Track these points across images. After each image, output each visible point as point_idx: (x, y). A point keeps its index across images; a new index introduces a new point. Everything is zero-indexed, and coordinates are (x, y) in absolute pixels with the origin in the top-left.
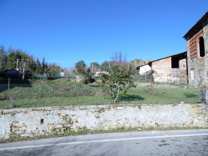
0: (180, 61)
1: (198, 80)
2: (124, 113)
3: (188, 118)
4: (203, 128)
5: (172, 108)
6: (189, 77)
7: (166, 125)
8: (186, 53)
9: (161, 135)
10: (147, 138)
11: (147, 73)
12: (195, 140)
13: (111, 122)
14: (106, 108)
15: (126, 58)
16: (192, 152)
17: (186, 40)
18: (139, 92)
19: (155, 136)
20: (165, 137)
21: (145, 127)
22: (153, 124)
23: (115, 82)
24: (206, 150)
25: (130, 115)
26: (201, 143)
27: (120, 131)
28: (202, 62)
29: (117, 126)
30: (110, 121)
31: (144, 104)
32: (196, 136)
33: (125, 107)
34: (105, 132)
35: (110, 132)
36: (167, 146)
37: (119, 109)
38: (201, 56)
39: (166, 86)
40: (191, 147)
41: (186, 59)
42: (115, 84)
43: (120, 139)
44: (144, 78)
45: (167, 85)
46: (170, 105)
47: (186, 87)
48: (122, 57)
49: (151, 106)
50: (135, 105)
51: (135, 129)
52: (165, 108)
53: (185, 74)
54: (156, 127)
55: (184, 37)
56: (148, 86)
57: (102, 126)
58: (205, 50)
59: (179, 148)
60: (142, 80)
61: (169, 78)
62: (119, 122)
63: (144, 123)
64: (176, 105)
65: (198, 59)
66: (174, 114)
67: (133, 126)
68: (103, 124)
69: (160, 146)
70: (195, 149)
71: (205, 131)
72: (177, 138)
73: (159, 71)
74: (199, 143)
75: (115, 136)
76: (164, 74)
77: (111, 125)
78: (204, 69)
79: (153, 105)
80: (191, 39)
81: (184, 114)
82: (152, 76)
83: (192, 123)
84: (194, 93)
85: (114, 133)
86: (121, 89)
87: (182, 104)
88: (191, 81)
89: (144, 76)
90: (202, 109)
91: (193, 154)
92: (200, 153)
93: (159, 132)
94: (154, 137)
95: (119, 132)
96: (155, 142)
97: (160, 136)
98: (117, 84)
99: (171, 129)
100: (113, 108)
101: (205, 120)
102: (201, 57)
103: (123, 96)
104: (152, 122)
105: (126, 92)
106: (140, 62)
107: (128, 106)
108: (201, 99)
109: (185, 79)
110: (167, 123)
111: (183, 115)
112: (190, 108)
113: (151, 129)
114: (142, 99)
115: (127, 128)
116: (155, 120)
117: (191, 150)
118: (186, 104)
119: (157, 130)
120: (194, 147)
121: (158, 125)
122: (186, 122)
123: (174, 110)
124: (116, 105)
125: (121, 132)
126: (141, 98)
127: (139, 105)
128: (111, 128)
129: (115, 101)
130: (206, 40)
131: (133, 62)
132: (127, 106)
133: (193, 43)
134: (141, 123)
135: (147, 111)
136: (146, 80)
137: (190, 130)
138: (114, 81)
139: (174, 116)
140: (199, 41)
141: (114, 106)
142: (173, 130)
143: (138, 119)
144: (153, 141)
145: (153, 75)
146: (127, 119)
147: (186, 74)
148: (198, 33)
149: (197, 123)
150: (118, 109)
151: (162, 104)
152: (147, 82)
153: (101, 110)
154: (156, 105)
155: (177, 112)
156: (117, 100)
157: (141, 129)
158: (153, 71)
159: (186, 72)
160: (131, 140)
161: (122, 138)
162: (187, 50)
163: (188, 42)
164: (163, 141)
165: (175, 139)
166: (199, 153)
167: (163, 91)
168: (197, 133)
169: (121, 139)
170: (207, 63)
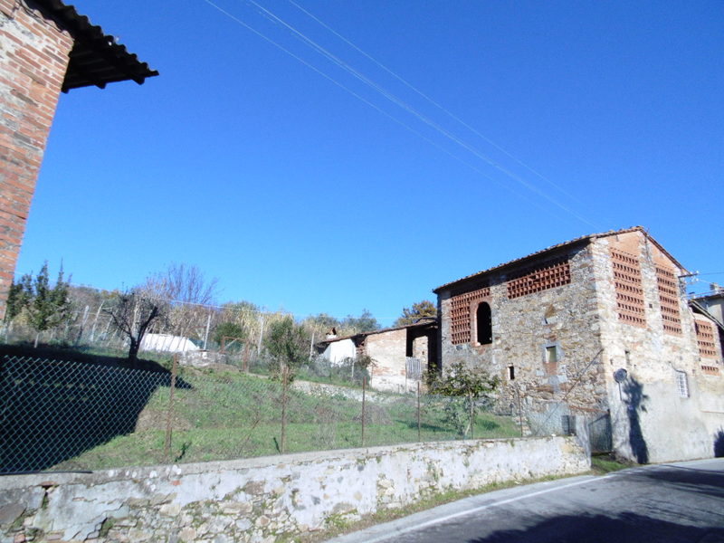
2: (495, 455)
5: (546, 444)
7: (540, 474)
14: (475, 446)
21: (518, 480)
22: (527, 474)
25: (502, 459)
27: (491, 489)
28: (483, 355)
29: (488, 480)
30: (480, 471)
34: (474, 493)
35: (480, 493)
37: (489, 448)
38: (480, 342)
41: (427, 338)
51: (507, 485)
54: (529, 479)
57: (472, 481)
58: (493, 332)
62: (490, 472)
63: (517, 473)
65: (474, 347)
67: (504, 480)
68: (472, 478)
73: (380, 361)
76: (390, 370)
77: (482, 479)
78: (490, 369)
79: (527, 441)
80: (456, 299)
81: (558, 453)
82: (366, 373)
83: (564, 469)
87: (555, 438)
90: (573, 446)
99: (544, 480)
100: (483, 445)
101: (576, 463)
102: (480, 344)
104: (526, 469)
110: (541, 471)
111: (557, 456)
112: (563, 444)
116: (529, 467)
121: (531, 475)
122: (559, 467)
123: (548, 447)
130: (498, 313)
133: (461, 309)
134: (513, 472)
135: (521, 451)
139: (549, 457)
140: (477, 309)
143: (510, 465)
145: (367, 368)
146: (499, 466)
148: (478, 293)
149: (569, 468)
153: (469, 450)
158: (366, 358)
163: (444, 302)
170: (497, 360)
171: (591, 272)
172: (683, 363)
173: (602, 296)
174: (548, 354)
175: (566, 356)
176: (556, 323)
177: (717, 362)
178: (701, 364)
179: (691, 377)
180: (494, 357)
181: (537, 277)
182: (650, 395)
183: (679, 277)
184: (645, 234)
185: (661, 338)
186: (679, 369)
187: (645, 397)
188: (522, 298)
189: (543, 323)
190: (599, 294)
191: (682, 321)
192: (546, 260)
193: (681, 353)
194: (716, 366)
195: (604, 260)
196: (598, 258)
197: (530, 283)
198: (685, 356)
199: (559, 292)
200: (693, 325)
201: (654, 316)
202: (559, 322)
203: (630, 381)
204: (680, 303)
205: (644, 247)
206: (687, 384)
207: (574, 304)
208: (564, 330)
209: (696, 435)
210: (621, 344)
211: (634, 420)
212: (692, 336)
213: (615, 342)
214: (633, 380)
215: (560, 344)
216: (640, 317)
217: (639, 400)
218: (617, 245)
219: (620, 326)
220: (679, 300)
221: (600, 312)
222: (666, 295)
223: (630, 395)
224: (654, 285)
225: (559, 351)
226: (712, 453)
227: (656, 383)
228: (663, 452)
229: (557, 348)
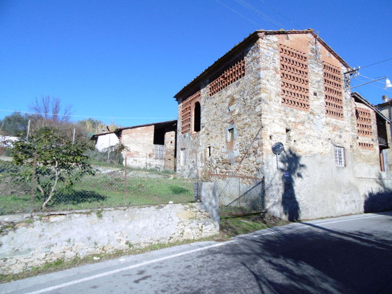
0: (167, 133)
1: (189, 166)
2: (65, 229)
3: (177, 227)
4: (196, 241)
5: (155, 212)
6: (178, 162)
7: (144, 243)
8: (176, 122)
9: (136, 262)
10: (112, 272)
11: (112, 149)
12: (187, 261)
13: (31, 253)
14: (22, 222)
15: (67, 113)
16: (184, 282)
17: (177, 102)
18: (95, 185)
19: (127, 266)
20: (144, 265)
21: (107, 252)
22: (123, 245)
23: (48, 164)
24: (202, 273)
25: (78, 233)
26: (196, 264)
27: (52, 269)
28: (196, 140)
29: (46, 259)
30: (29, 250)
31: (109, 209)
32: (188, 254)
33: (69, 215)
34: (13, 278)
35: (27, 277)
36: (148, 280)
37: (56, 222)
38: (195, 130)
39: (142, 175)
40: (183, 273)
41: (174, 132)
42: (49, 167)
43: (54, 285)
44: (105, 157)
45: (144, 173)
46: (152, 208)
47: (172, 177)
48: (60, 111)
49: (122, 211)
50: (91, 211)
51: (87, 260)
52: (145, 213)
53: (172, 155)
54: (127, 250)
55: (174, 97)
56: (112, 173)
57: (7, 265)
58: (201, 122)
59: (166, 279)
60: (101, 161)
61: (149, 160)
62: (52, 249)
63: (105, 245)
64: (162, 207)
65: (191, 135)
66: (158, 222)
67: (82, 255)
68: (8, 261)
69: (137, 282)
70: (188, 276)
71: (198, 244)
72: (161, 263)
73: (132, 147)
74: (193, 265)
75: (41, 282)
76: (140, 153)
77: (31, 260)
78: (199, 150)
79: (125, 210)
80: (185, 102)
81: (173, 220)
82: (121, 155)
83: (181, 235)
84: (184, 187)
85: (38, 276)
86: (61, 179)
87: (171, 205)
88: (180, 168)
89: (106, 154)
90: (196, 212)
91: (186, 284)
92: (195, 279)
93: (132, 258)
94: (124, 269)
95: (50, 272)
96: (128, 276)
97: (135, 264)
98: (53, 168)
99: (152, 250)
100: (40, 219)
101: (198, 228)
102: (195, 132)
103: (66, 192)
104: (120, 240)
105: (72, 184)
106: (97, 126)
107: (76, 213)
108: (196, 196)
109: (172, 164)
110: (147, 239)
111: (171, 223)
112: (180, 211)
113: (119, 254)
114: (103, 198)
115: (69, 260)
116: (127, 237)
117: (184, 278)
118: (176, 204)
119: (129, 254)
120: (187, 273)
121: (130, 246)
122: (174, 234)
123: (158, 215)
124: (46, 214)
125: (56, 270)
126: (100, 197)
127: (100, 209)
128: (31, 267)
129: (44, 204)
130: (204, 108)
131: (84, 123)
132: (73, 213)
133: (187, 109)
134: (99, 245)
135: (113, 221)
136: (108, 161)
137: (179, 247)
138: (46, 161)
139: (158, 225)
140: (194, 108)
141: (42, 216)
142: (154, 250)
143: (94, 238)
144: (124, 275)
145: (122, 153)
146: (71, 241)
147: (174, 156)
148: (194, 96)
149: (188, 233)
150: (52, 222)
151: (140, 206)
152: (110, 166)
153: (7, 227)
154: (131, 209)
155: (162, 219)
156: (50, 201)
157: (99, 258)
158: (122, 145)
159: (174, 153)
160: (81, 283)
161: (60, 283)
162: (178, 118)
163: (179, 105)
164: (141, 273)
165: (159, 265)
166: (193, 281)
167: (140, 183)
168: (189, 249)
169: (56, 287)
170: (202, 142)
171: (258, 63)
172: (342, 140)
173: (267, 83)
174: (229, 134)
175: (240, 135)
176: (235, 110)
177: (373, 140)
178: (358, 141)
179: (349, 151)
180: (201, 140)
181: (226, 76)
182: (307, 164)
183: (345, 74)
184: (315, 37)
185: (323, 120)
186: (338, 145)
187: (302, 166)
188: (217, 94)
189: (228, 111)
190: (264, 81)
191: (344, 108)
192: (231, 61)
193: (341, 132)
194: (372, 143)
195: (272, 53)
196: (266, 51)
197: (222, 81)
198: (344, 134)
199: (238, 84)
200: (354, 111)
201: (318, 103)
202: (236, 108)
203: (288, 153)
204: (344, 94)
205: (314, 47)
206: (344, 156)
207: (246, 92)
208: (239, 115)
209: (348, 196)
210: (282, 123)
211: (288, 185)
212: (352, 120)
213: (276, 121)
214: (291, 153)
215: (236, 126)
216: (305, 102)
217: (295, 168)
218: (286, 42)
219: (283, 108)
220: (343, 91)
221: (263, 95)
222: (331, 87)
223: (287, 164)
224: (320, 77)
225: (235, 132)
226: (362, 209)
227: (315, 155)
228: (316, 210)
229: (234, 130)
